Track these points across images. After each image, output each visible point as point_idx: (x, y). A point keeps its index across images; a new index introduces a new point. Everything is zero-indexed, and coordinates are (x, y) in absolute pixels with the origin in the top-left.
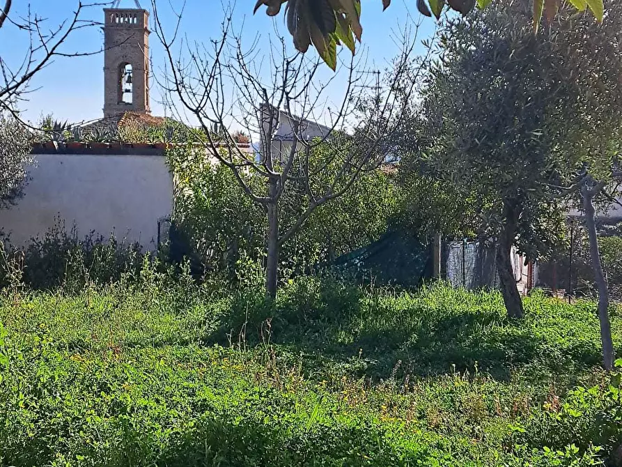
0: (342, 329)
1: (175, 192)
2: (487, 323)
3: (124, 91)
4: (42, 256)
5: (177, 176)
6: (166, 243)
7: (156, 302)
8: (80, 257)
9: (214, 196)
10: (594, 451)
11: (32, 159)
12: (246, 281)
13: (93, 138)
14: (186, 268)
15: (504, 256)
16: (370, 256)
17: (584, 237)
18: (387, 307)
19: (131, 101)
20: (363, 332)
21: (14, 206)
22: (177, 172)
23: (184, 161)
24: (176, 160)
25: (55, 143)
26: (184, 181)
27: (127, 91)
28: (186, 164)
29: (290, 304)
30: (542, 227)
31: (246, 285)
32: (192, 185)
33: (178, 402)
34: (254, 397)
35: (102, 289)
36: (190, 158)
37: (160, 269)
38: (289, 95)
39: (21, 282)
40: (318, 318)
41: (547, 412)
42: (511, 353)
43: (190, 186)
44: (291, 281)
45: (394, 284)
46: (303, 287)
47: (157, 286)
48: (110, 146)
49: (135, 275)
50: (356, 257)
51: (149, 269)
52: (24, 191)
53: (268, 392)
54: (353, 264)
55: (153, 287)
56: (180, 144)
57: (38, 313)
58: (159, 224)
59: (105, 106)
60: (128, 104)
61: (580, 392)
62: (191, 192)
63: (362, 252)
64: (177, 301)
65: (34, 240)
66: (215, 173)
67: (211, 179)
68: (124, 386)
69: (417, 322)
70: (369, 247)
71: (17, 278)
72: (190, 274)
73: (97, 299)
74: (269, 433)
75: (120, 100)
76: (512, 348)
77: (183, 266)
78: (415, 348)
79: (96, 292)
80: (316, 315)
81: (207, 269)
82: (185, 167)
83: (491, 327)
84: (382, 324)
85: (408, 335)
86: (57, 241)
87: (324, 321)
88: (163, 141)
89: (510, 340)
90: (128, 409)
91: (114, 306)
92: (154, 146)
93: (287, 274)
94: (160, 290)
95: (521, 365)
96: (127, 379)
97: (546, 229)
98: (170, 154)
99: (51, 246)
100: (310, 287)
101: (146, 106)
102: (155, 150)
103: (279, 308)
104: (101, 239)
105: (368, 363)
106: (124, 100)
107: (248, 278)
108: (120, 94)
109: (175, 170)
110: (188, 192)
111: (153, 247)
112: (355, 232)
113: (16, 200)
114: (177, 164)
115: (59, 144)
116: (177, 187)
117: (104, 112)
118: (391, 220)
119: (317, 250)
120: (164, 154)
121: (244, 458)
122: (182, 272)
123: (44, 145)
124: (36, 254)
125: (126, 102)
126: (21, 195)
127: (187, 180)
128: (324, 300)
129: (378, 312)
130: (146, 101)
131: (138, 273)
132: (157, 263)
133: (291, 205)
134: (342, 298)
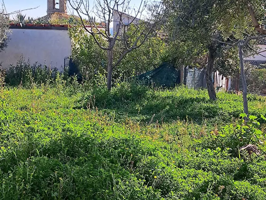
0: (138, 104)
1: (72, 46)
2: (198, 102)
3: (56, 3)
4: (15, 72)
5: (73, 39)
6: (67, 68)
7: (62, 92)
8: (31, 73)
9: (89, 48)
10: (227, 150)
11: (10, 31)
12: (99, 83)
13: (37, 22)
14: (75, 78)
15: (209, 74)
16: (154, 74)
17: (251, 69)
18: (158, 95)
19: (59, 8)
20: (147, 105)
21: (3, 51)
22: (73, 37)
23: (76, 33)
24: (72, 32)
25: (21, 24)
26: (76, 41)
27: (57, 3)
28: (76, 34)
29: (117, 93)
30: (230, 64)
31: (99, 85)
32: (80, 43)
33: (57, 129)
34: (89, 127)
35: (39, 86)
36: (78, 31)
37: (64, 79)
38: (118, 4)
39: (4, 82)
40: (128, 99)
41: (211, 135)
42: (206, 114)
43: (79, 44)
44: (118, 84)
45: (163, 86)
46: (123, 86)
47: (63, 85)
48: (44, 26)
49: (53, 81)
50: (148, 75)
51: (60, 78)
52: (7, 44)
53: (94, 125)
54: (146, 78)
55: (60, 86)
56: (74, 25)
57: (10, 95)
58: (65, 59)
59: (47, 10)
60: (57, 9)
61: (226, 128)
62: (79, 46)
63: (150, 73)
64: (71, 92)
65: (11, 65)
66: (89, 38)
67: (87, 41)
68: (35, 122)
69: (170, 101)
70: (153, 71)
71: (2, 81)
72: (77, 81)
73: (37, 91)
74: (90, 140)
75: (54, 8)
76: (207, 112)
77: (74, 77)
78: (167, 111)
79: (36, 87)
80: (127, 98)
81: (84, 79)
82: (76, 35)
83: (200, 104)
84: (155, 102)
85: (165, 107)
86: (21, 66)
87: (130, 100)
88: (67, 24)
89: (207, 109)
90: (36, 131)
91: (43, 93)
92: (63, 26)
93: (117, 81)
94: (64, 87)
95: (210, 119)
96: (37, 119)
97: (232, 64)
98: (70, 30)
99: (18, 68)
100: (126, 87)
101: (65, 10)
102: (63, 27)
103: (112, 95)
104: (41, 66)
105: (146, 117)
106: (56, 7)
107: (100, 83)
108: (54, 4)
109: (72, 37)
110: (78, 46)
111: (62, 70)
112: (149, 65)
113: (4, 48)
114: (73, 34)
115: (22, 24)
116: (73, 44)
117: (47, 13)
118: (163, 59)
119: (134, 72)
120: (67, 29)
121: (79, 149)
122: (73, 80)
123: (16, 25)
124: (12, 72)
125: (57, 8)
126: (6, 46)
127: (77, 41)
128: (131, 92)
129: (154, 97)
130: (65, 8)
131: (55, 80)
132: (63, 76)
133: (121, 52)
134: (139, 91)
